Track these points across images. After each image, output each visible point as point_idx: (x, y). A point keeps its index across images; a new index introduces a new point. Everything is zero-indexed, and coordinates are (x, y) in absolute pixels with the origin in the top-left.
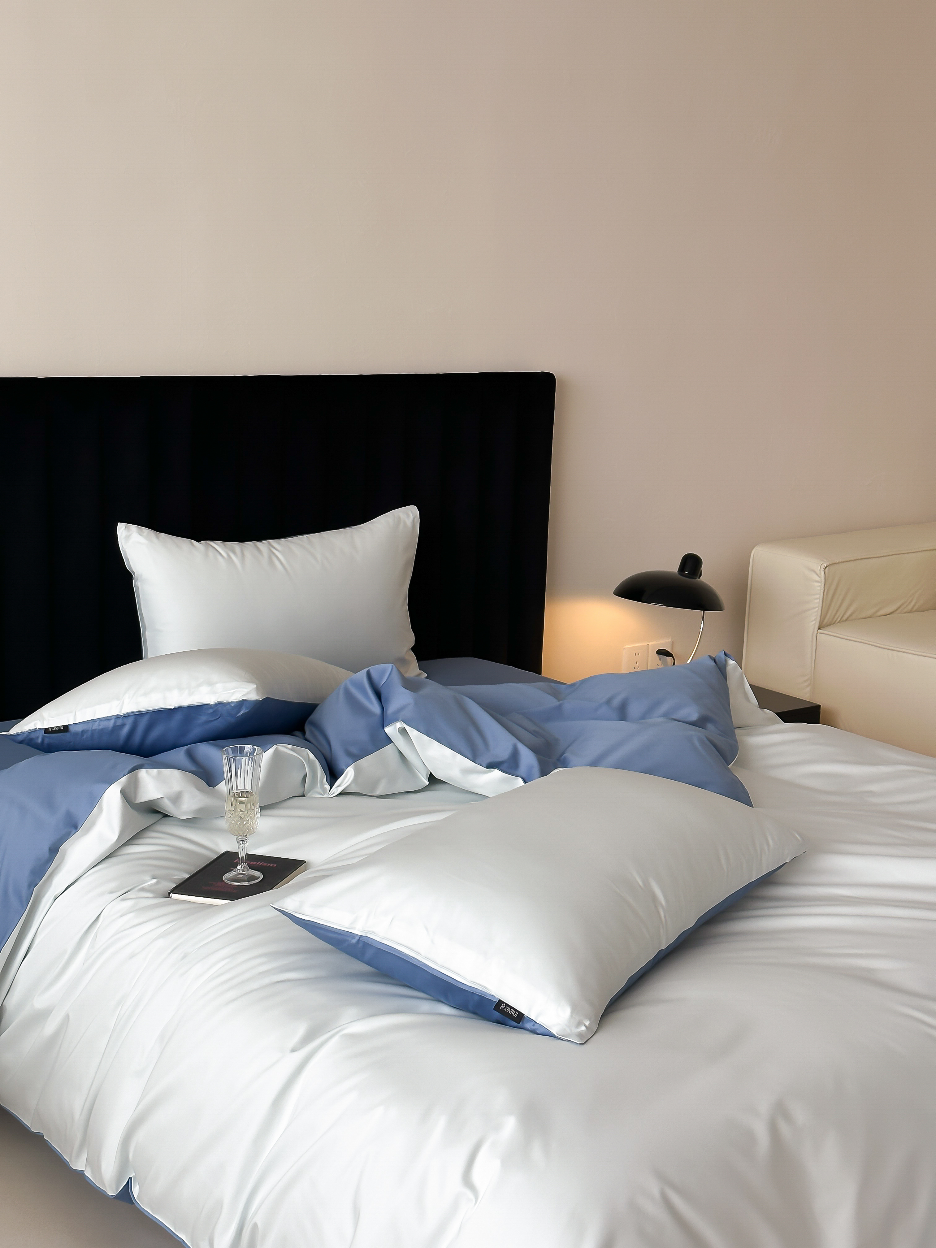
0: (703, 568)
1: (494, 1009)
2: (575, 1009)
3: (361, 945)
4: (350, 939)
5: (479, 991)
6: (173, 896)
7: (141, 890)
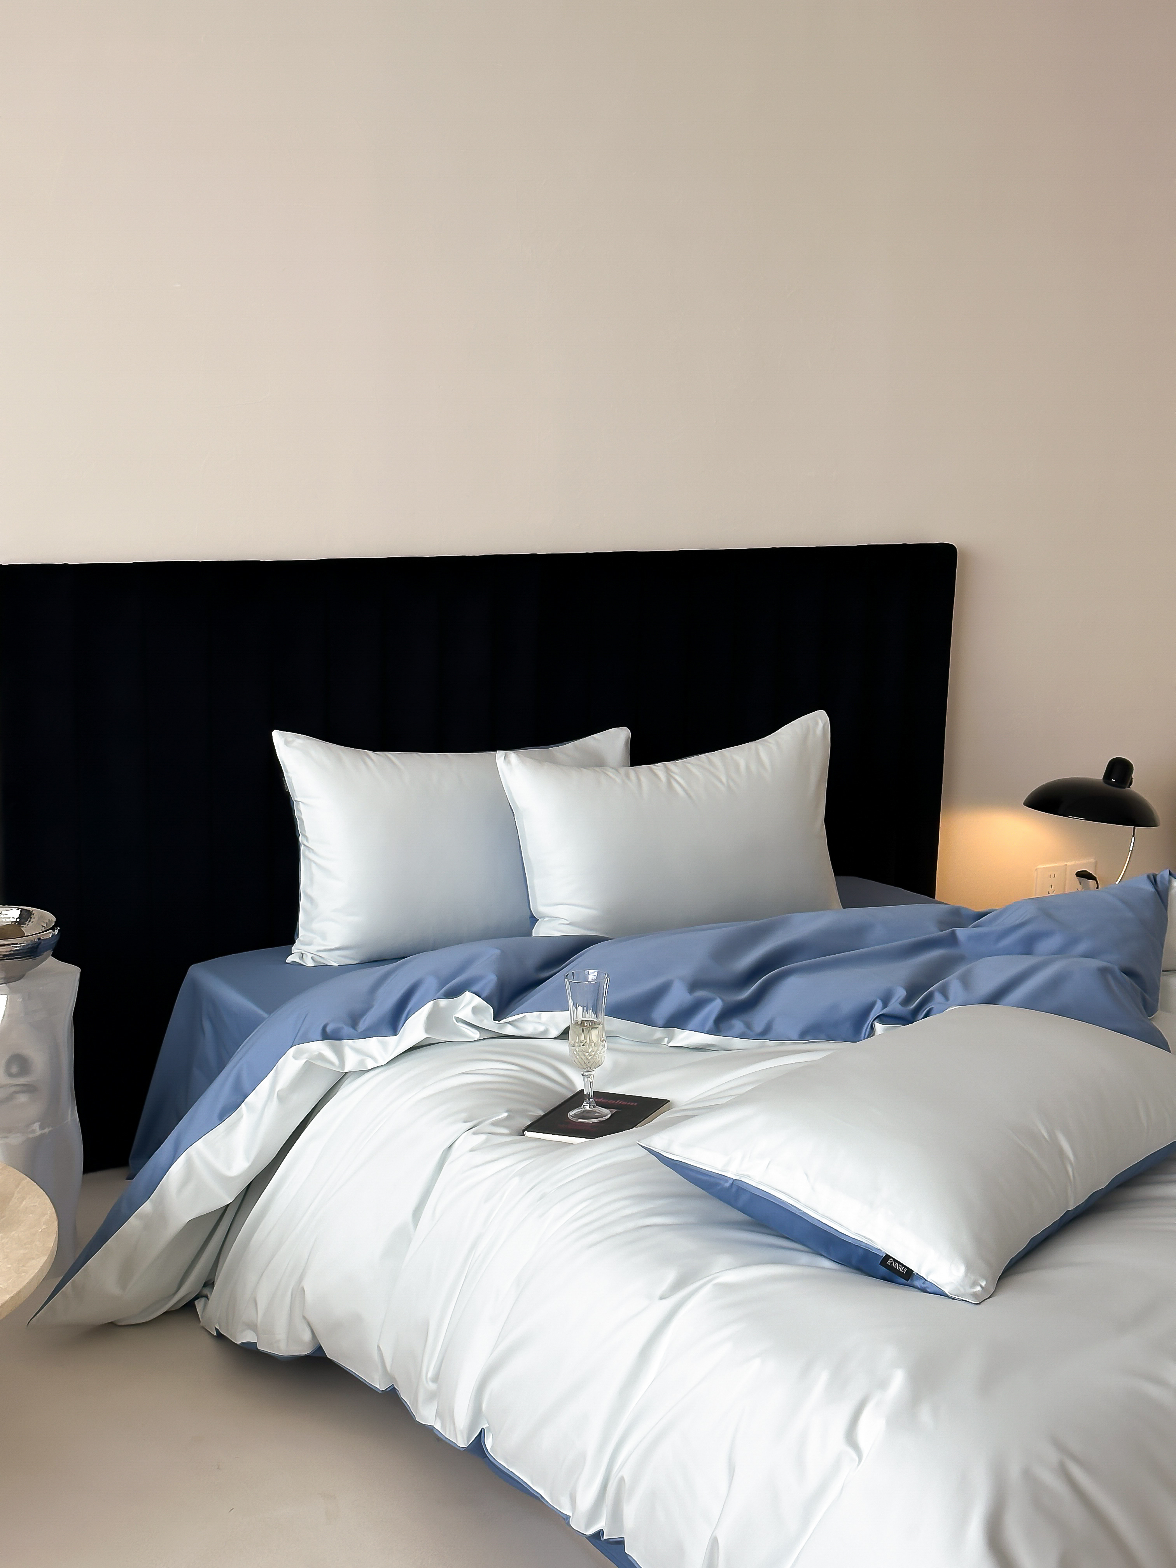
0: (1133, 776)
1: (880, 1264)
2: (969, 1267)
3: (734, 1190)
4: (722, 1182)
5: (864, 1244)
6: (527, 1133)
7: (494, 1124)
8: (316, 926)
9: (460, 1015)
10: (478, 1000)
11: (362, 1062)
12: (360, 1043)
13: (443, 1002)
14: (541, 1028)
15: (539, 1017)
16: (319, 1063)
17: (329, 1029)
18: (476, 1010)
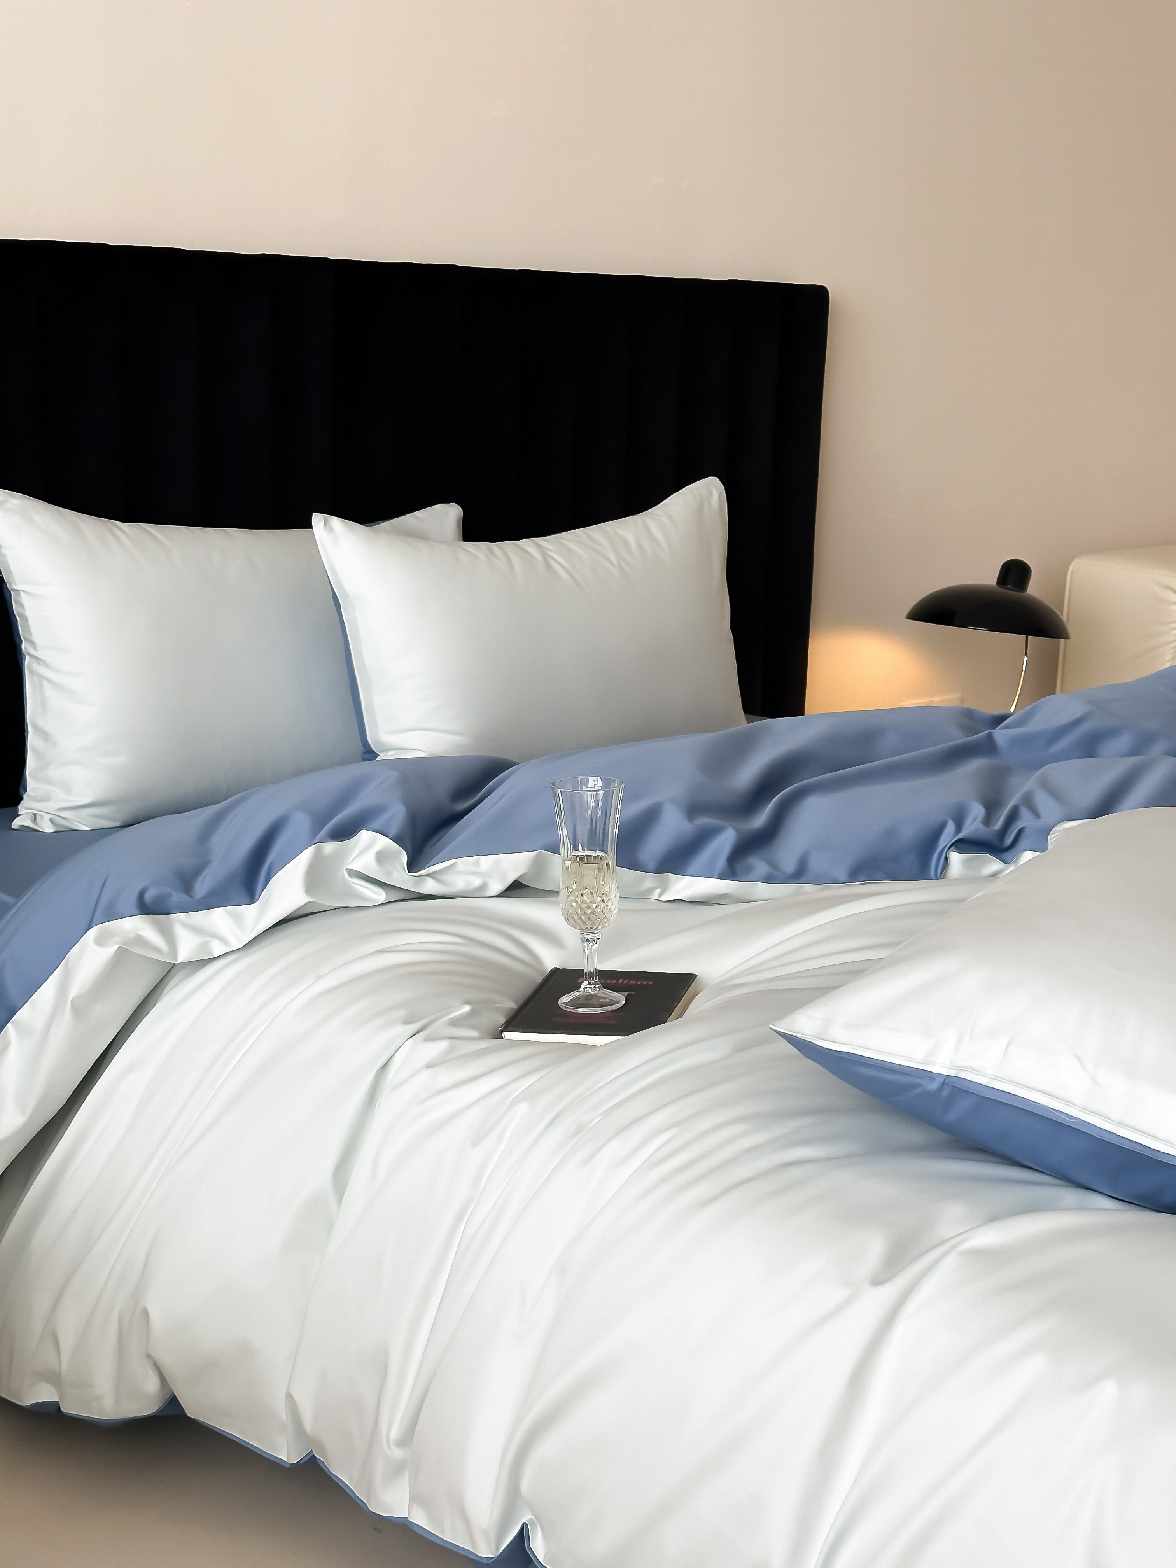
3: (945, 1093)
4: (924, 1082)
6: (508, 1035)
7: (454, 1023)
8: (53, 773)
9: (357, 866)
10: (383, 842)
11: (204, 946)
12: (199, 917)
13: (329, 847)
14: (477, 882)
15: (477, 864)
16: (138, 950)
17: (148, 897)
18: (381, 857)
